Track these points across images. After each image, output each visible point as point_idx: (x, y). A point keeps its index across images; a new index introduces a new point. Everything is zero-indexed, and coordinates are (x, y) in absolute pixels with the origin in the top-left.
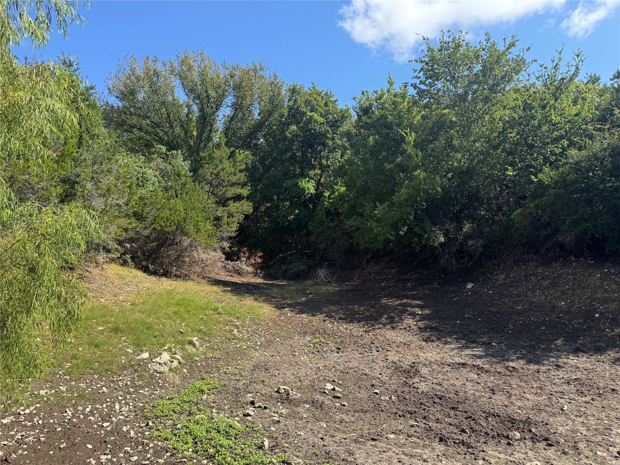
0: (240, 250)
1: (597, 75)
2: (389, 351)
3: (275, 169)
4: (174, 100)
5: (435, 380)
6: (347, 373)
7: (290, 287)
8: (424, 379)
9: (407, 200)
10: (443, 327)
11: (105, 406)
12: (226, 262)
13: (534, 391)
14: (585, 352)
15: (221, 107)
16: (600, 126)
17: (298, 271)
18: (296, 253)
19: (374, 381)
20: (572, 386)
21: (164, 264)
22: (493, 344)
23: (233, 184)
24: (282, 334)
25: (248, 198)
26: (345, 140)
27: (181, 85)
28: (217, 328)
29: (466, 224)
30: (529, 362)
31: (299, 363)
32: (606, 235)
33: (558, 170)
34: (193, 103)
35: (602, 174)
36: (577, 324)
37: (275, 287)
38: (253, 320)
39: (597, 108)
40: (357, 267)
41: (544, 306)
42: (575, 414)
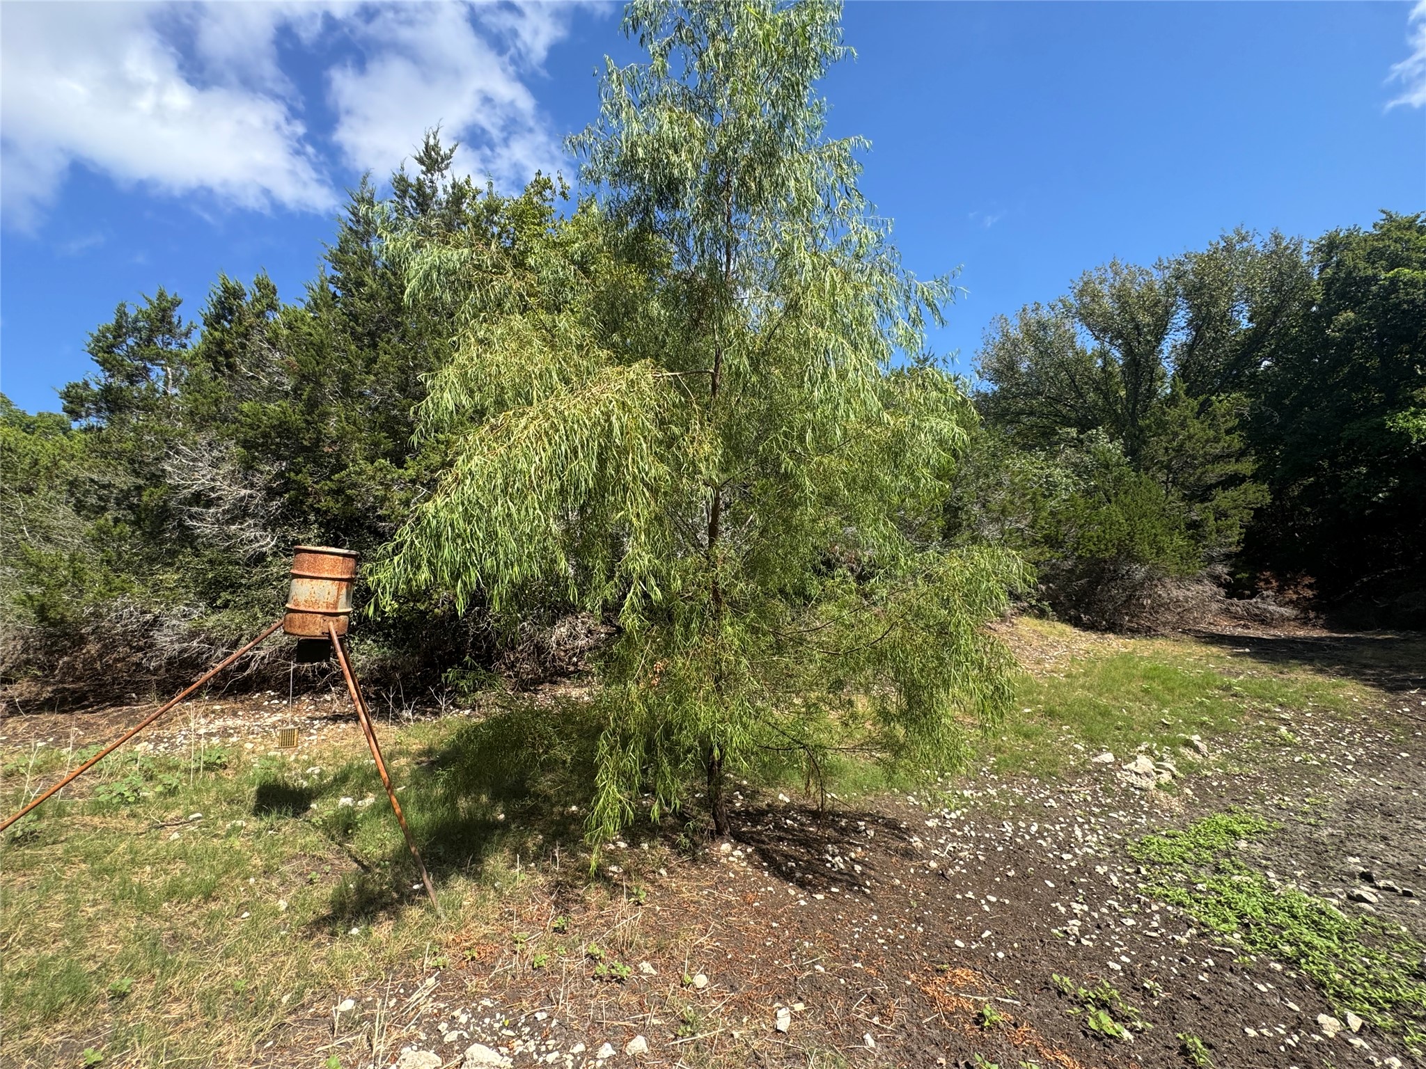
0: (1257, 578)
3: (1312, 409)
4: (1078, 354)
7: (1412, 645)
11: (1058, 827)
12: (1229, 601)
15: (1166, 334)
18: (1410, 570)
21: (1106, 612)
23: (1217, 459)
25: (1255, 477)
27: (1085, 327)
28: (1239, 721)
34: (1111, 347)
37: (1364, 644)
38: (1322, 710)
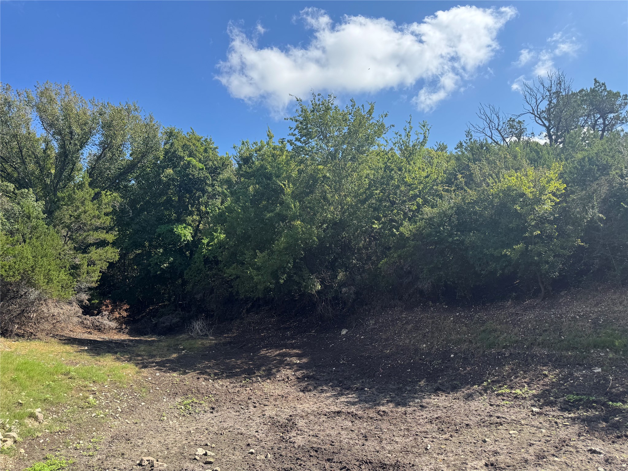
0: (102, 303)
1: (445, 144)
2: (267, 405)
3: (148, 213)
4: (29, 133)
5: (311, 432)
6: (221, 434)
7: (161, 343)
8: (301, 432)
9: (286, 249)
10: (320, 375)
12: (84, 317)
13: (402, 433)
14: (444, 391)
15: (87, 145)
16: (447, 188)
17: (171, 325)
18: (169, 304)
19: (250, 440)
20: (434, 425)
22: (366, 389)
23: (97, 229)
24: (148, 397)
25: (114, 244)
26: (225, 187)
27: (38, 118)
28: (68, 395)
29: (340, 272)
30: (398, 404)
31: (167, 429)
32: (456, 282)
33: (416, 224)
34: (52, 138)
35: (451, 229)
36: (437, 365)
37: (142, 343)
38: (113, 383)
39: (445, 172)
40: (236, 318)
41: (409, 349)
42: (437, 452)
